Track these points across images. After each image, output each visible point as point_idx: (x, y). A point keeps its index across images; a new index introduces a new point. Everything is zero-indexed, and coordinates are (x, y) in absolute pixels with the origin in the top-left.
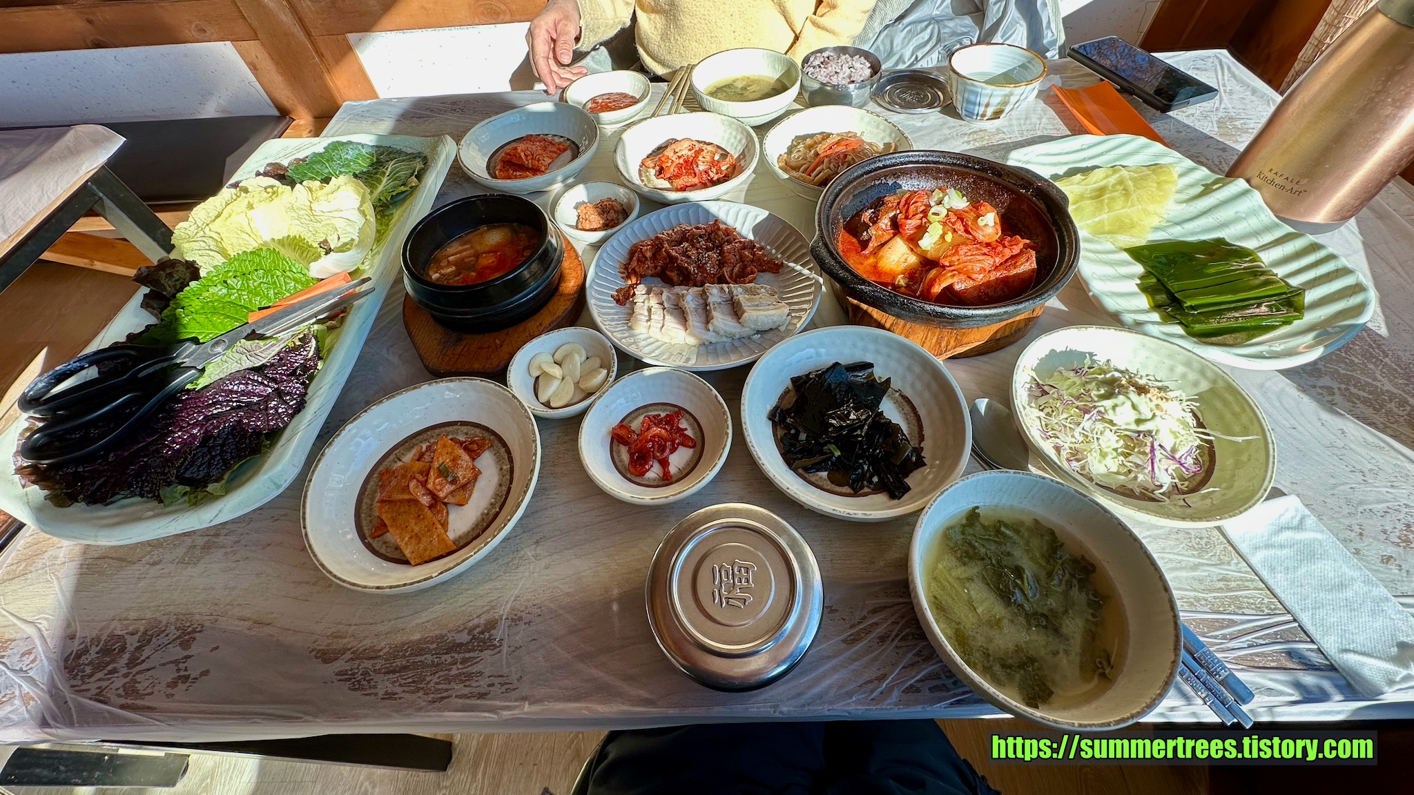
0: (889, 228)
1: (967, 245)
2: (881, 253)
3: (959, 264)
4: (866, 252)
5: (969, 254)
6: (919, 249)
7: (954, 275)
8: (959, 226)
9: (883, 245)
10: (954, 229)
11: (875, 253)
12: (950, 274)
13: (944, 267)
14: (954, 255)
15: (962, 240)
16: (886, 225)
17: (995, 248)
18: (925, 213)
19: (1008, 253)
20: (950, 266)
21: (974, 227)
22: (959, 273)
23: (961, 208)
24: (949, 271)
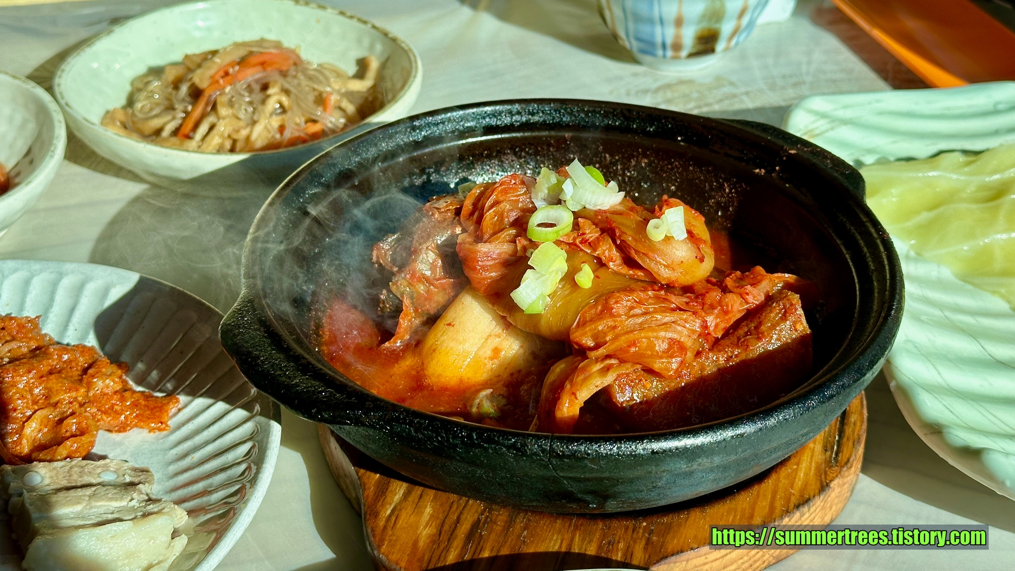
0: (439, 272)
1: (632, 291)
2: (430, 341)
3: (616, 338)
4: (397, 343)
5: (638, 311)
6: (518, 316)
7: (608, 369)
8: (608, 250)
9: (432, 320)
10: (599, 259)
11: (417, 344)
12: (599, 366)
13: (582, 352)
14: (600, 316)
15: (618, 283)
16: (433, 267)
17: (703, 295)
18: (521, 225)
19: (737, 306)
20: (597, 347)
21: (641, 248)
22: (622, 361)
23: (606, 207)
24: (597, 360)
